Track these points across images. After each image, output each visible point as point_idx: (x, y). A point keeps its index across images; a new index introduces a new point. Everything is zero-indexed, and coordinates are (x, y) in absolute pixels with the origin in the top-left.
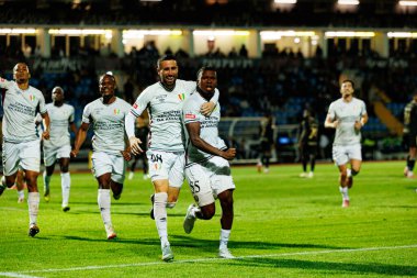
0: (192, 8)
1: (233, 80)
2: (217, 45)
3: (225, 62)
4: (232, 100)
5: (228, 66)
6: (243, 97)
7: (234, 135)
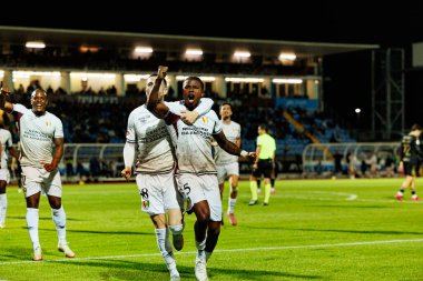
0: (69, 54)
1: (103, 114)
2: (89, 85)
3: (96, 99)
4: (102, 129)
5: (98, 101)
6: (110, 127)
7: (104, 158)
